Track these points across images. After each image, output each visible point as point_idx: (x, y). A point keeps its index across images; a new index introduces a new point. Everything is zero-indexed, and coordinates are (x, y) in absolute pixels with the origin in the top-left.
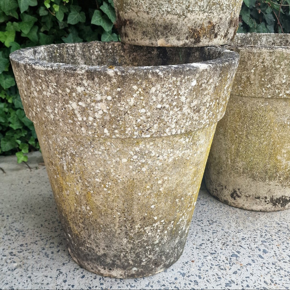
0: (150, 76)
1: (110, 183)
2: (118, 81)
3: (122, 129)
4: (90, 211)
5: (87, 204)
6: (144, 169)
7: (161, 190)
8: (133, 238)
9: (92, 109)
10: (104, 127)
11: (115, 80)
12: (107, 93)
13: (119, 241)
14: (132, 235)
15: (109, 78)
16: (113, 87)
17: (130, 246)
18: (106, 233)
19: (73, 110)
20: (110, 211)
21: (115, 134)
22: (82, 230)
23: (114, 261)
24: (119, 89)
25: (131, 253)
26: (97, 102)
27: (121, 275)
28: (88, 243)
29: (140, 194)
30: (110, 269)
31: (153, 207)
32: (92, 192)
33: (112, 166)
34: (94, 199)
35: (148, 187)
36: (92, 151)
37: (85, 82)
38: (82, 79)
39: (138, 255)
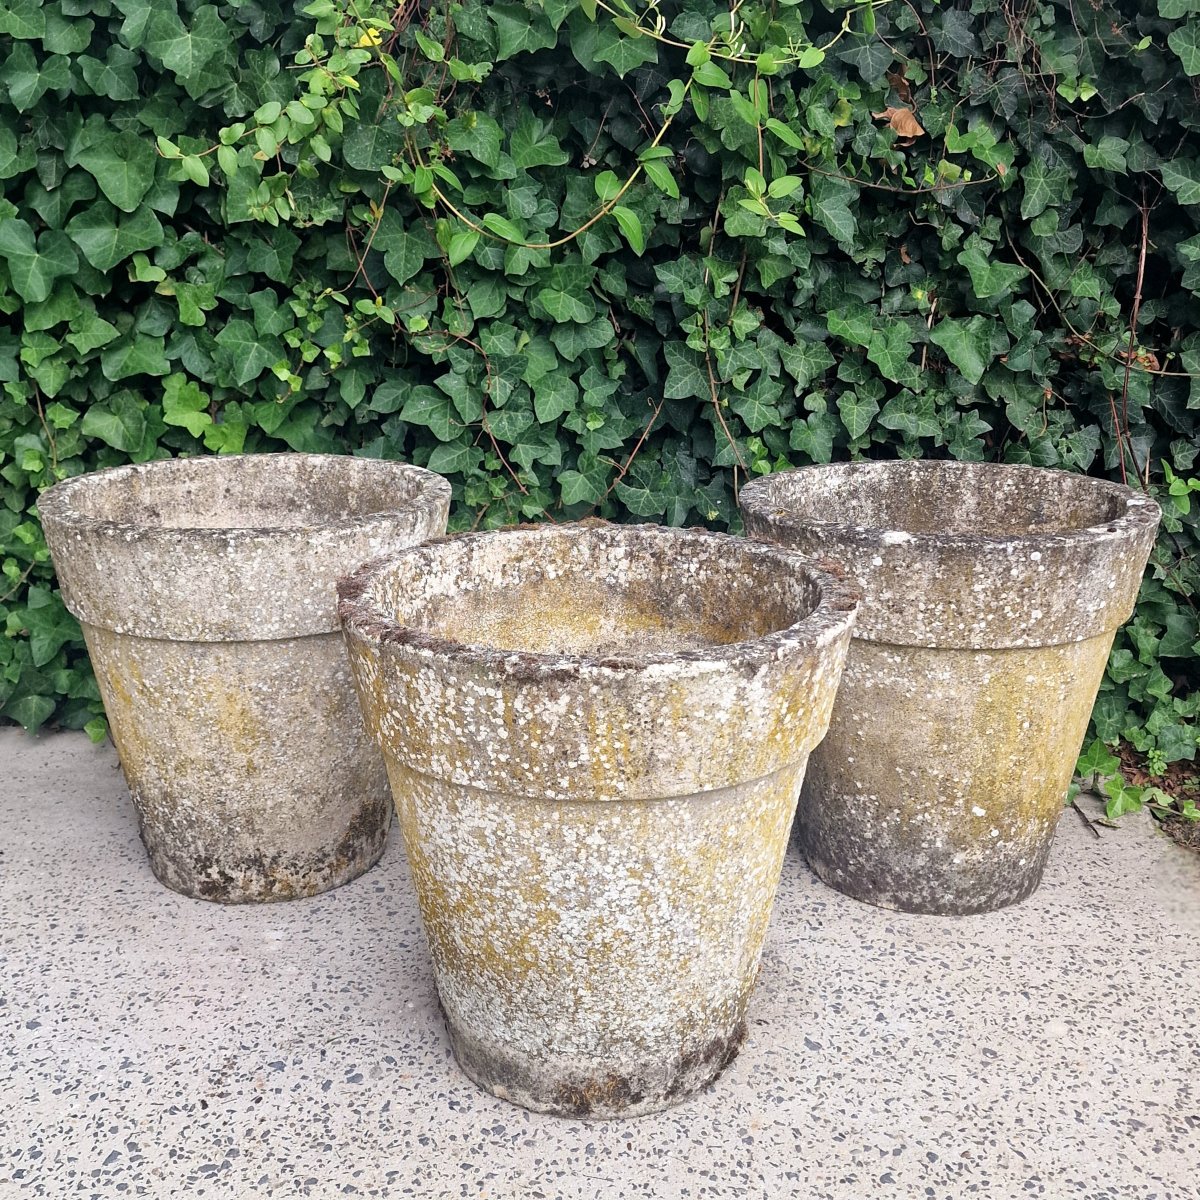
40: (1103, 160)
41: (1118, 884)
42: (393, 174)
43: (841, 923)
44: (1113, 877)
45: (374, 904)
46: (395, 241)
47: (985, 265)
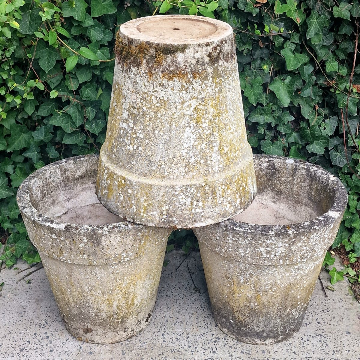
0: (312, 230)
1: (275, 289)
2: (294, 236)
3: (291, 259)
4: (257, 306)
5: (255, 302)
6: (298, 277)
7: (305, 286)
8: (284, 318)
9: (275, 251)
10: (280, 260)
11: (292, 236)
12: (286, 243)
13: (275, 321)
14: (283, 316)
15: (289, 235)
16: (290, 239)
17: (281, 323)
18: (266, 318)
19: (261, 252)
20: (272, 304)
21: (286, 262)
22: (247, 318)
23: (268, 334)
24: (293, 240)
25: (281, 327)
26: (278, 247)
27: (272, 342)
28: (250, 325)
29: (293, 292)
30: (265, 340)
31: (299, 297)
32: (262, 294)
33: (279, 279)
34: (262, 299)
35: (298, 286)
36: (267, 272)
37: (273, 239)
38: (271, 237)
39: (285, 328)
40: (341, 13)
41: (331, 323)
42: (39, 35)
43: (225, 348)
44: (329, 319)
45: (45, 346)
46: (43, 53)
47: (292, 55)
